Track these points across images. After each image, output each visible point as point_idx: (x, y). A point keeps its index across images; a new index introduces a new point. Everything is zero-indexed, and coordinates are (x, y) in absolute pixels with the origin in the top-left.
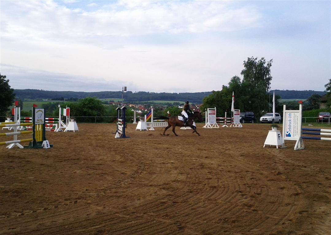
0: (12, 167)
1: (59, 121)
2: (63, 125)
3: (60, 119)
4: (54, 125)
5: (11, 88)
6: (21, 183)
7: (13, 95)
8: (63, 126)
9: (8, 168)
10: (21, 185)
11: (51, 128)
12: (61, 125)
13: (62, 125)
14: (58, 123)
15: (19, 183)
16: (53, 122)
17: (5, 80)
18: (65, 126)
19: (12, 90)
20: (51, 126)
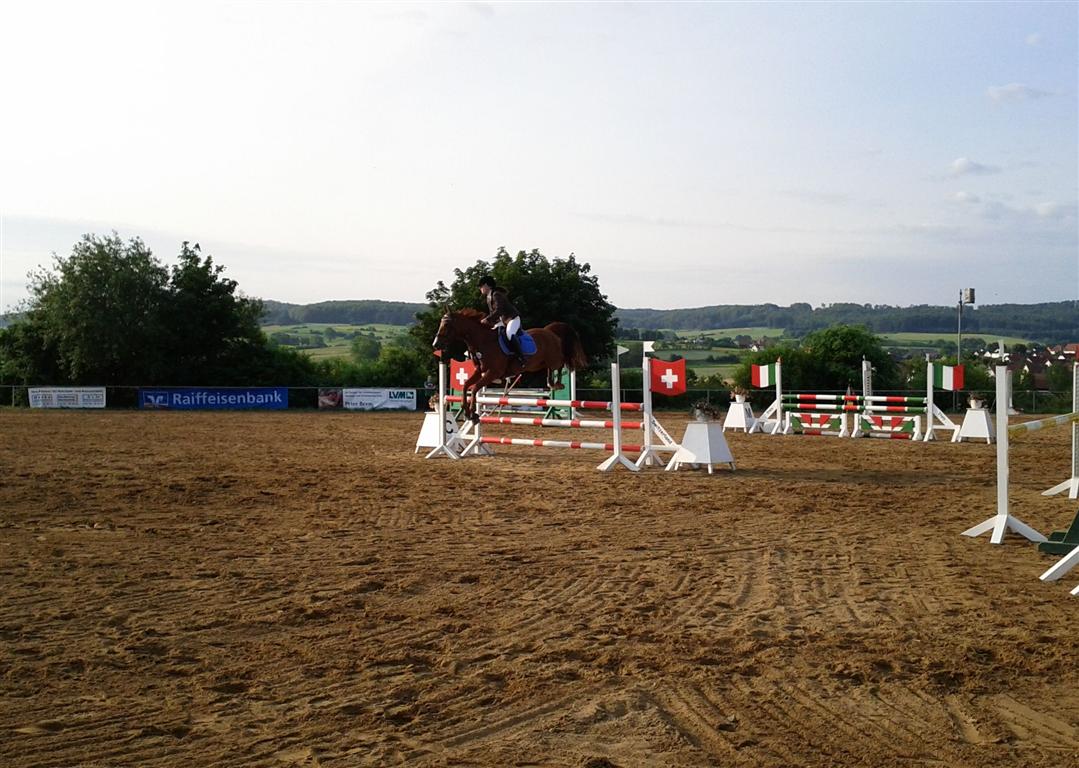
1: (925, 405)
2: (941, 420)
3: (929, 398)
4: (907, 419)
5: (607, 302)
8: (942, 424)
11: (898, 429)
12: (935, 417)
13: (936, 421)
14: (923, 414)
16: (906, 409)
18: (947, 423)
20: (898, 423)
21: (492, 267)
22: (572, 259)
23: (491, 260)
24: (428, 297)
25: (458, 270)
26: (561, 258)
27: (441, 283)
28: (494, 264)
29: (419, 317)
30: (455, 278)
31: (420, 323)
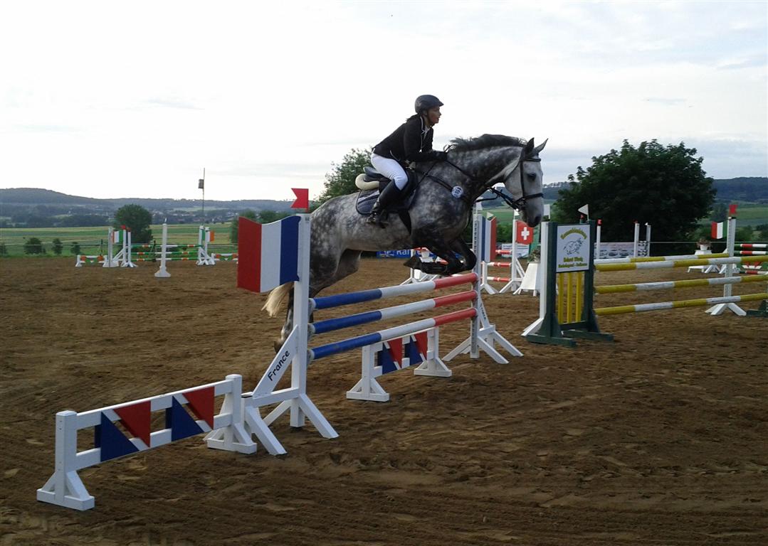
0: (726, 359)
5: (707, 176)
6: (755, 396)
7: (711, 192)
9: (719, 359)
10: (756, 402)
15: (750, 396)
17: (694, 160)
19: (710, 180)
21: (620, 155)
22: (682, 145)
23: (619, 149)
24: (569, 178)
25: (594, 158)
26: (673, 145)
27: (580, 168)
28: (621, 152)
29: (561, 192)
30: (591, 164)
31: (561, 197)
